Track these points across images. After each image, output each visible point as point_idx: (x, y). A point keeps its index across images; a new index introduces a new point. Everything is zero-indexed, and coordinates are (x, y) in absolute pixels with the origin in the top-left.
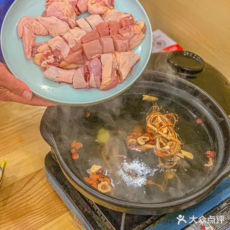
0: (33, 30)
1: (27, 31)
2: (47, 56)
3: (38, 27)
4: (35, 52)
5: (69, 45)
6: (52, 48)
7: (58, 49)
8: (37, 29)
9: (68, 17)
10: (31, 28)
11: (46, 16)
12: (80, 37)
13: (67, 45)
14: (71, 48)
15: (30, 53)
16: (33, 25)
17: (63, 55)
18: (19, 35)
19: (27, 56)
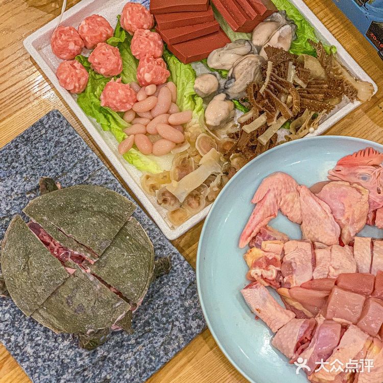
0: (282, 203)
1: (270, 199)
2: (269, 262)
3: (291, 205)
4: (258, 243)
5: (313, 271)
6: (286, 256)
7: (293, 265)
8: (288, 205)
9: (349, 222)
10: (279, 199)
11: (317, 195)
12: (340, 272)
13: (311, 270)
14: (315, 278)
15: (250, 239)
16: (286, 197)
17: (294, 281)
18: (255, 198)
19: (241, 241)
